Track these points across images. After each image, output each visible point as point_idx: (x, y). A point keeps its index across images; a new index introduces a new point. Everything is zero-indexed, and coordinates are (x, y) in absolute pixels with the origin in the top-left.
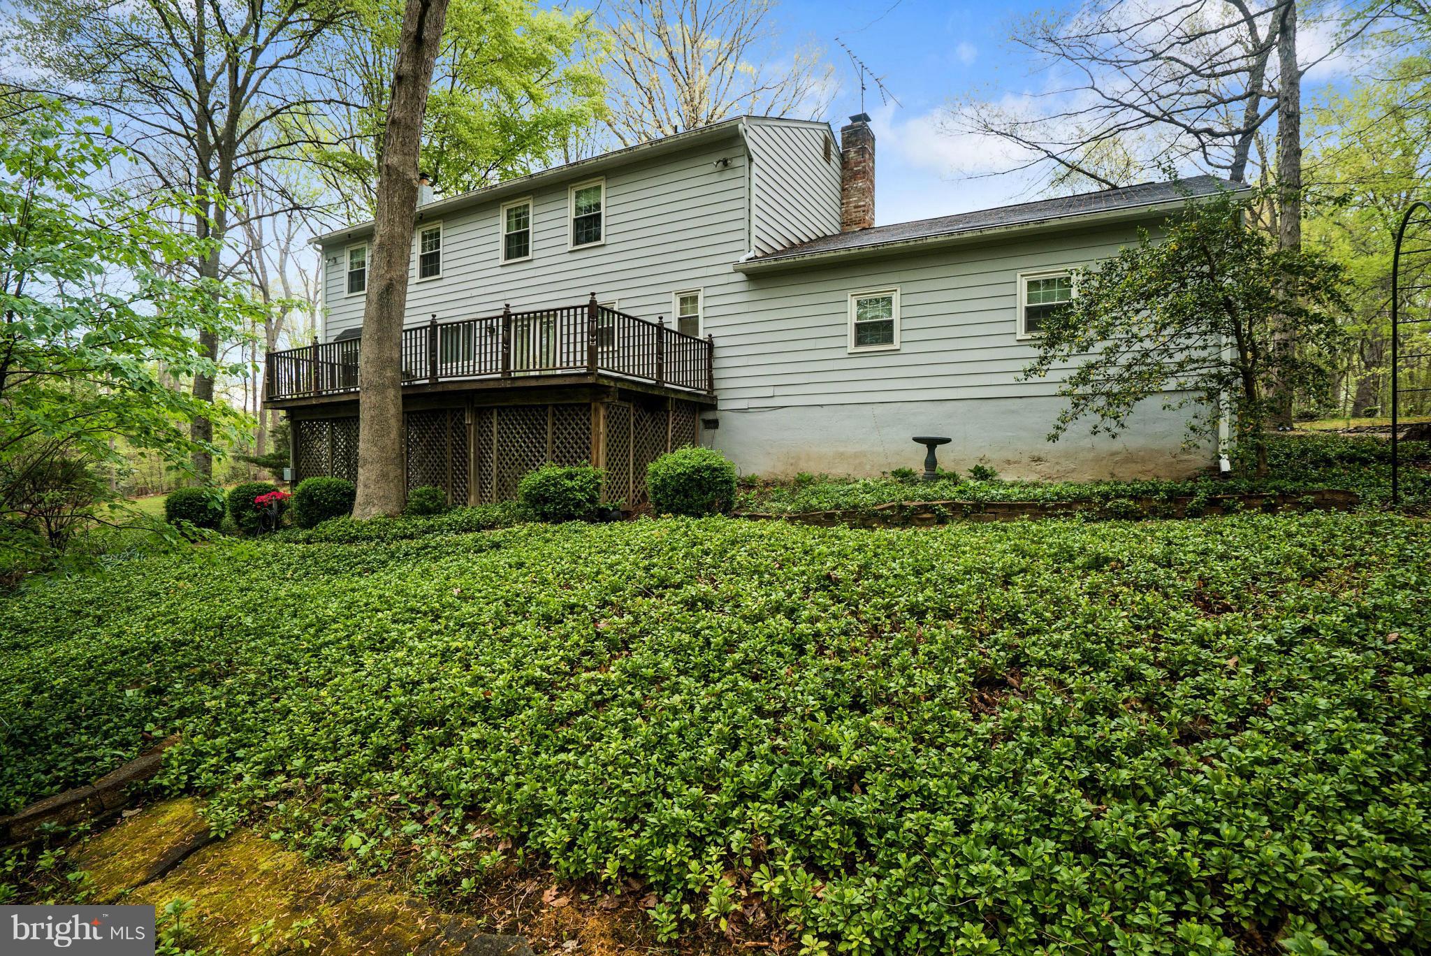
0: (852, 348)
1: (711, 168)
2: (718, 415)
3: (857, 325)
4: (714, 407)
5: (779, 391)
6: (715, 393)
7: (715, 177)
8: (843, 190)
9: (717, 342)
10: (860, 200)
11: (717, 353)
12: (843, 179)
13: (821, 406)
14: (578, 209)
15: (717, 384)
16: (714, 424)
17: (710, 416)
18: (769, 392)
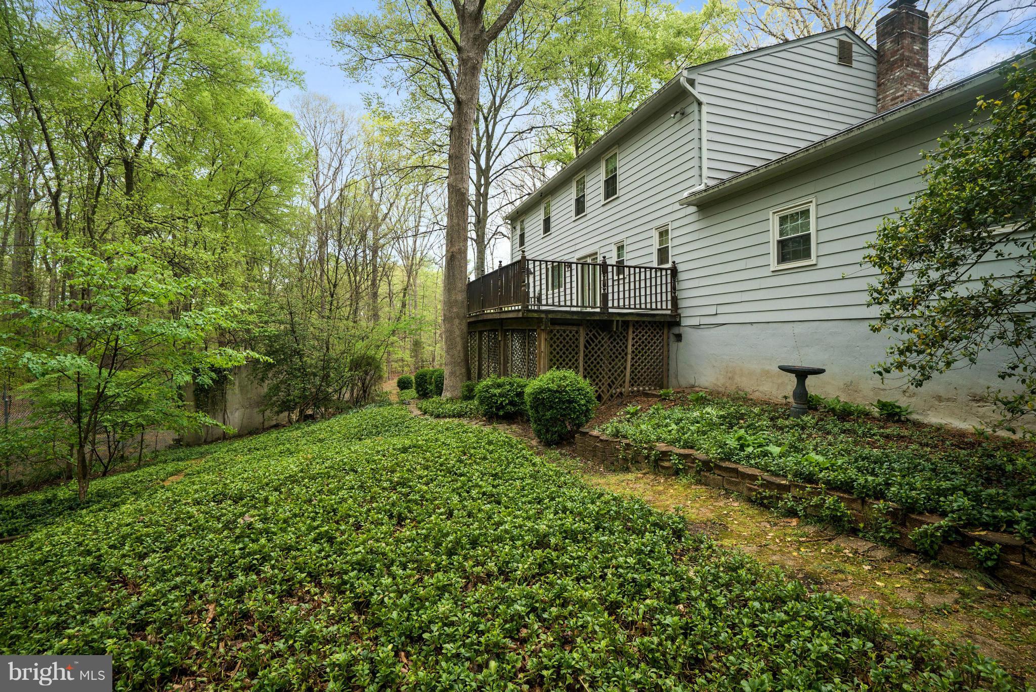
0: (774, 266)
1: (673, 121)
2: (682, 330)
3: (779, 242)
4: (678, 324)
5: (721, 309)
6: (679, 311)
7: (677, 127)
8: (879, 85)
9: (680, 268)
10: (897, 91)
11: (681, 276)
12: (879, 75)
13: (751, 323)
14: (607, 172)
15: (682, 304)
16: (679, 337)
17: (676, 331)
18: (712, 310)
